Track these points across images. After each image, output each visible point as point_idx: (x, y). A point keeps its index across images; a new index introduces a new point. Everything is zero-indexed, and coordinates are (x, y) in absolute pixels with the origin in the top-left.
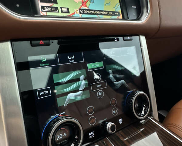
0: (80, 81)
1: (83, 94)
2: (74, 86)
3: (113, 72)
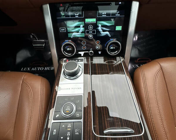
0: (80, 27)
1: (81, 34)
2: (77, 29)
3: (101, 26)
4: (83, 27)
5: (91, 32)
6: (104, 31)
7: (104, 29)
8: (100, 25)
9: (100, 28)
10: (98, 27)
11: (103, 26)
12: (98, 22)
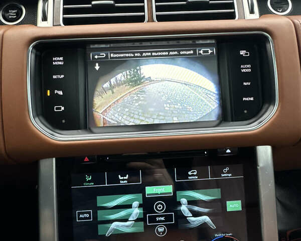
0: (132, 208)
1: (134, 226)
2: (123, 213)
3: (188, 201)
4: (140, 206)
5: (163, 219)
6: (196, 214)
7: (196, 208)
8: (184, 201)
9: (184, 208)
10: (180, 204)
11: (192, 202)
12: (177, 192)
